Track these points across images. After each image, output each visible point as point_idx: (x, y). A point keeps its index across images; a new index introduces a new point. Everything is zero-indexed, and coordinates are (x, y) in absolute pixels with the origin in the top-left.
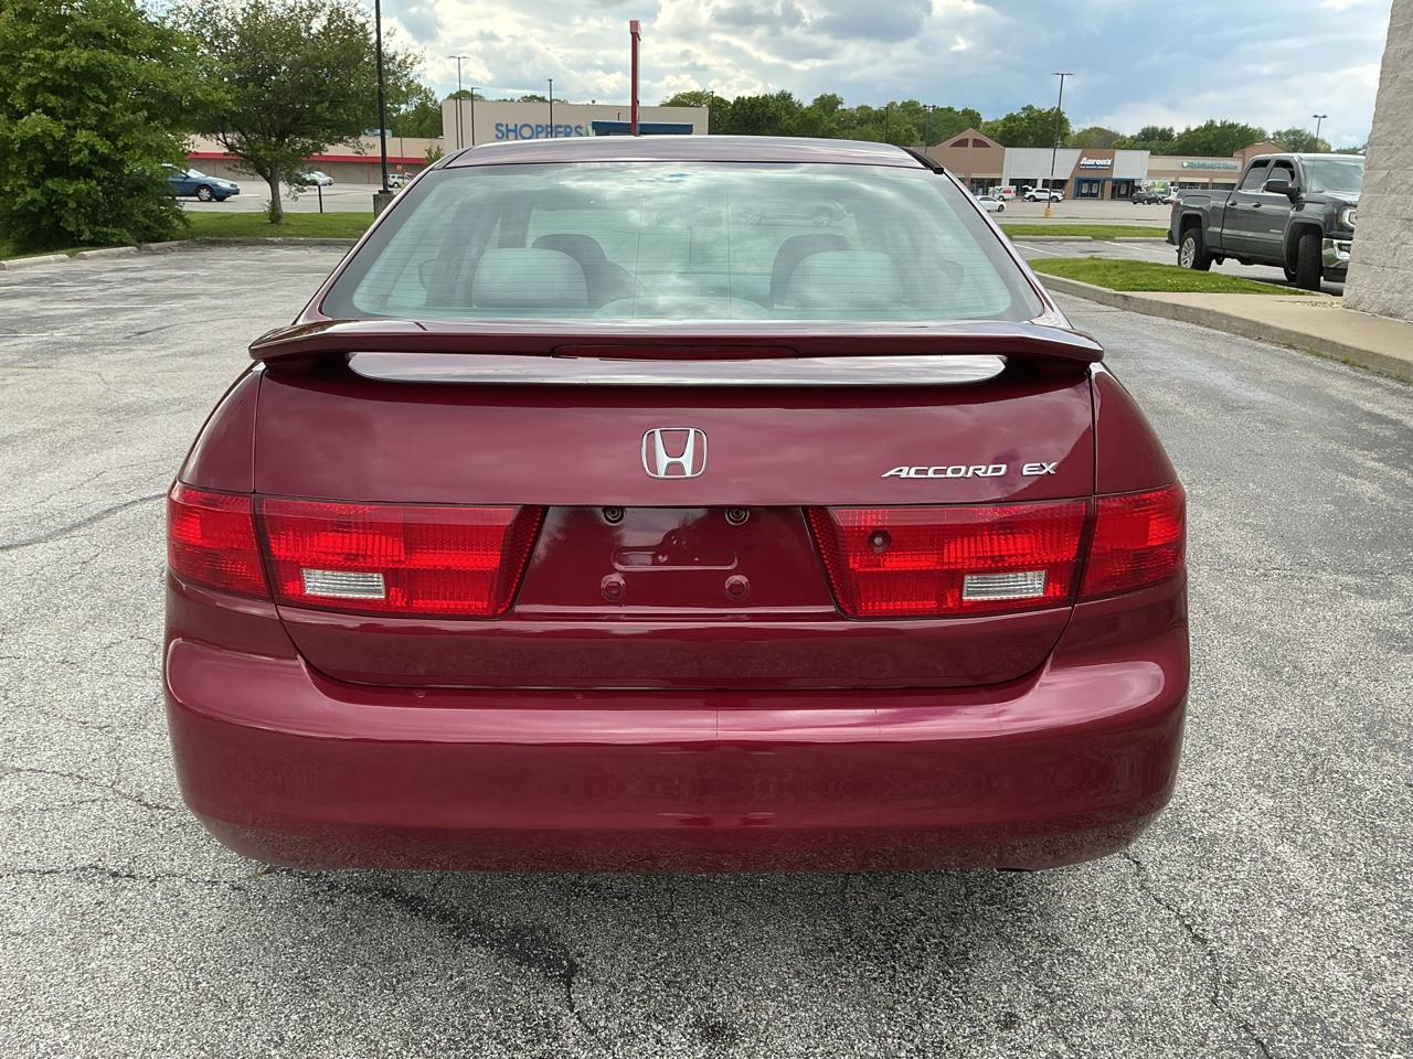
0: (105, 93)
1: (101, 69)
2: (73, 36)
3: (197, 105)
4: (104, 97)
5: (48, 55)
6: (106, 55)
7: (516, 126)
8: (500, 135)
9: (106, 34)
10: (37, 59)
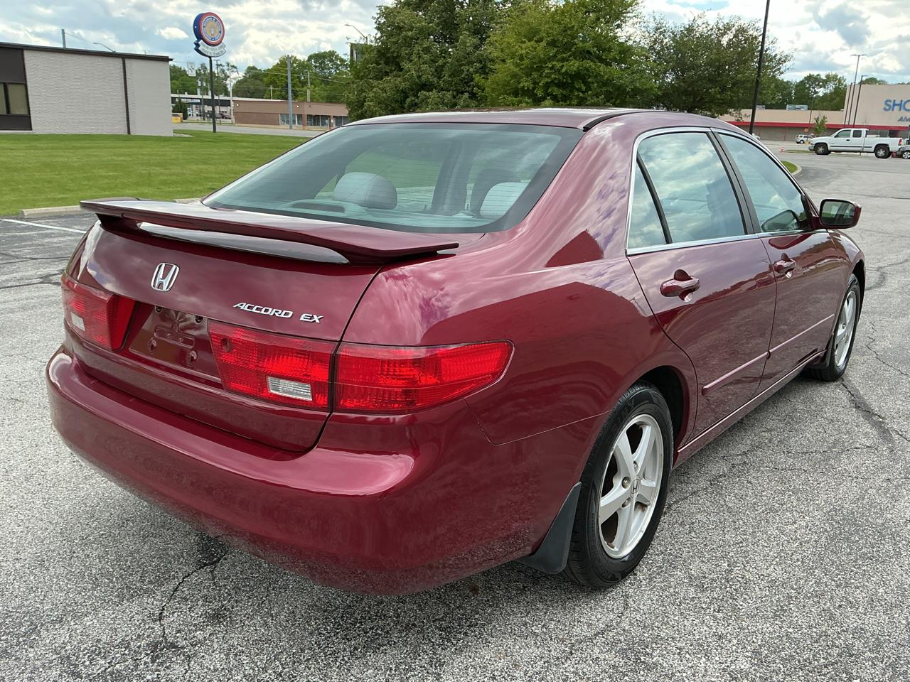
0: (585, 85)
1: (585, 72)
2: (574, 53)
3: (636, 91)
4: (584, 88)
5: (558, 65)
6: (589, 64)
7: (902, 101)
8: (887, 108)
9: (592, 51)
10: (552, 68)
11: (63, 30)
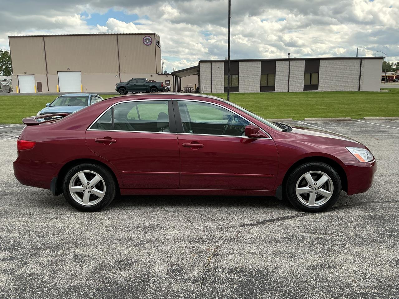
11: (357, 48)
